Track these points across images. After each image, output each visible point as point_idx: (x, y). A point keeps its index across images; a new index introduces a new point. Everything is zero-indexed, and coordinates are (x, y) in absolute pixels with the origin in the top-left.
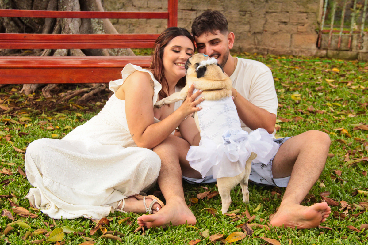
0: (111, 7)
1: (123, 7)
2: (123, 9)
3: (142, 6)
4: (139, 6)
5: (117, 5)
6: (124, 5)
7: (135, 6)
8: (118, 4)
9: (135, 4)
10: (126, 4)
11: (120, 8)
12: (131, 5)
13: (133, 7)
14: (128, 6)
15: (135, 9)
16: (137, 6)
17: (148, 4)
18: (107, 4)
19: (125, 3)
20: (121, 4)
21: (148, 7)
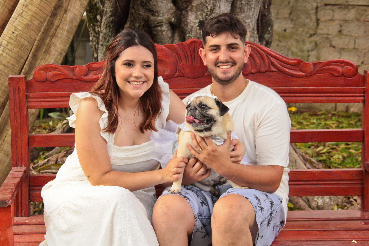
0: (297, 48)
1: (316, 48)
2: (315, 50)
3: (346, 47)
4: (341, 46)
5: (306, 45)
6: (316, 45)
7: (334, 47)
8: (308, 43)
9: (334, 43)
10: (320, 43)
11: (310, 49)
12: (329, 44)
13: (332, 48)
14: (324, 47)
15: (334, 51)
16: (337, 46)
17: (355, 44)
18: (291, 44)
19: (318, 43)
20: (313, 44)
21: (355, 48)
